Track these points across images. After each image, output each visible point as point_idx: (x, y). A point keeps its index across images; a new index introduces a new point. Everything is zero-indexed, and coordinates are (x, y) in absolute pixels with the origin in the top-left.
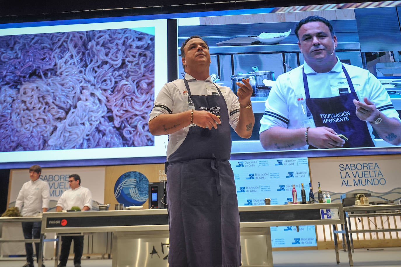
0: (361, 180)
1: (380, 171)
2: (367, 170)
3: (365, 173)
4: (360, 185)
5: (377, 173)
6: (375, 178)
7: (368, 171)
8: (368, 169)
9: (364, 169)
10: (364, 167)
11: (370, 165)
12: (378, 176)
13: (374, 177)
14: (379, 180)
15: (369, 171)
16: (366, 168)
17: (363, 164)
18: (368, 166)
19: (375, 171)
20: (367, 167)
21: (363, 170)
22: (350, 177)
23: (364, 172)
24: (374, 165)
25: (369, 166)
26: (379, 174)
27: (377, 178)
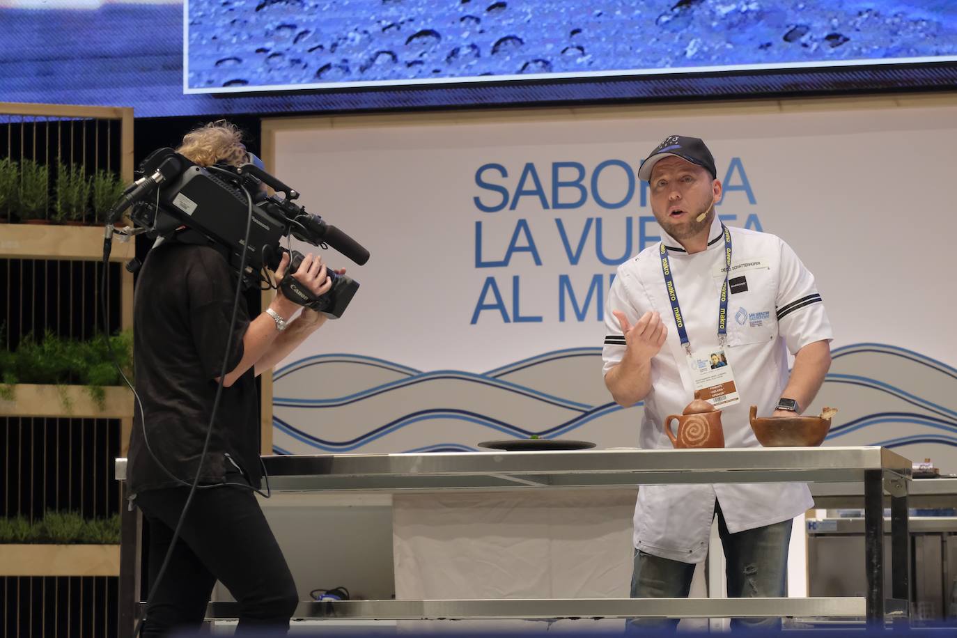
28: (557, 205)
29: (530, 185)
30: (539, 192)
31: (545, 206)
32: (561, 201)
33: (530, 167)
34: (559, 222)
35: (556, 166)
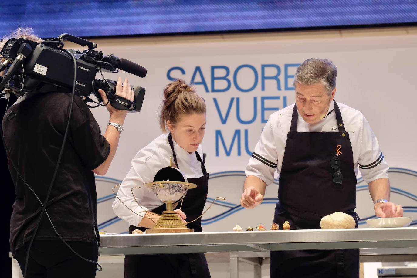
0: (246, 131)
2: (276, 93)
3: (268, 104)
4: (239, 154)
7: (278, 98)
8: (279, 88)
9: (263, 89)
10: (267, 81)
15: (285, 98)
16: (271, 84)
17: (263, 67)
18: (282, 77)
20: (276, 78)
21: (258, 92)
23: (263, 99)
28: (213, 90)
29: (198, 79)
31: (207, 90)
32: (216, 87)
33: (198, 69)
35: (213, 68)
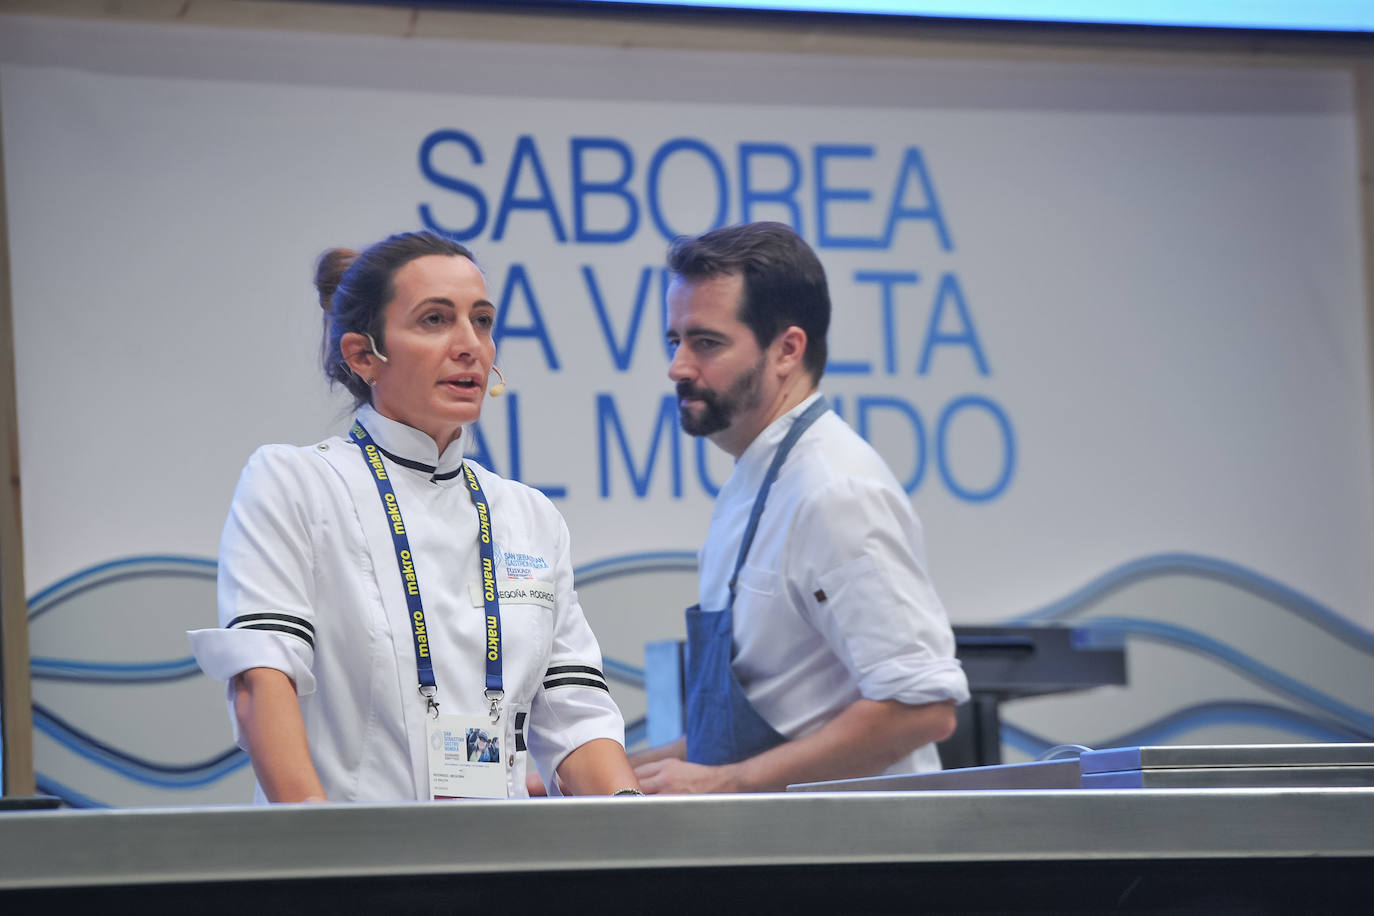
1: (949, 284)
4: (678, 490)
5: (914, 306)
6: (877, 384)
11: (840, 174)
12: (924, 366)
13: (862, 369)
14: (930, 418)
19: (887, 281)
22: (553, 363)
24: (878, 174)
25: (824, 195)
26: (935, 338)
27: (904, 384)
30: (546, 203)
31: (561, 236)
34: (588, 274)
35: (579, 146)
